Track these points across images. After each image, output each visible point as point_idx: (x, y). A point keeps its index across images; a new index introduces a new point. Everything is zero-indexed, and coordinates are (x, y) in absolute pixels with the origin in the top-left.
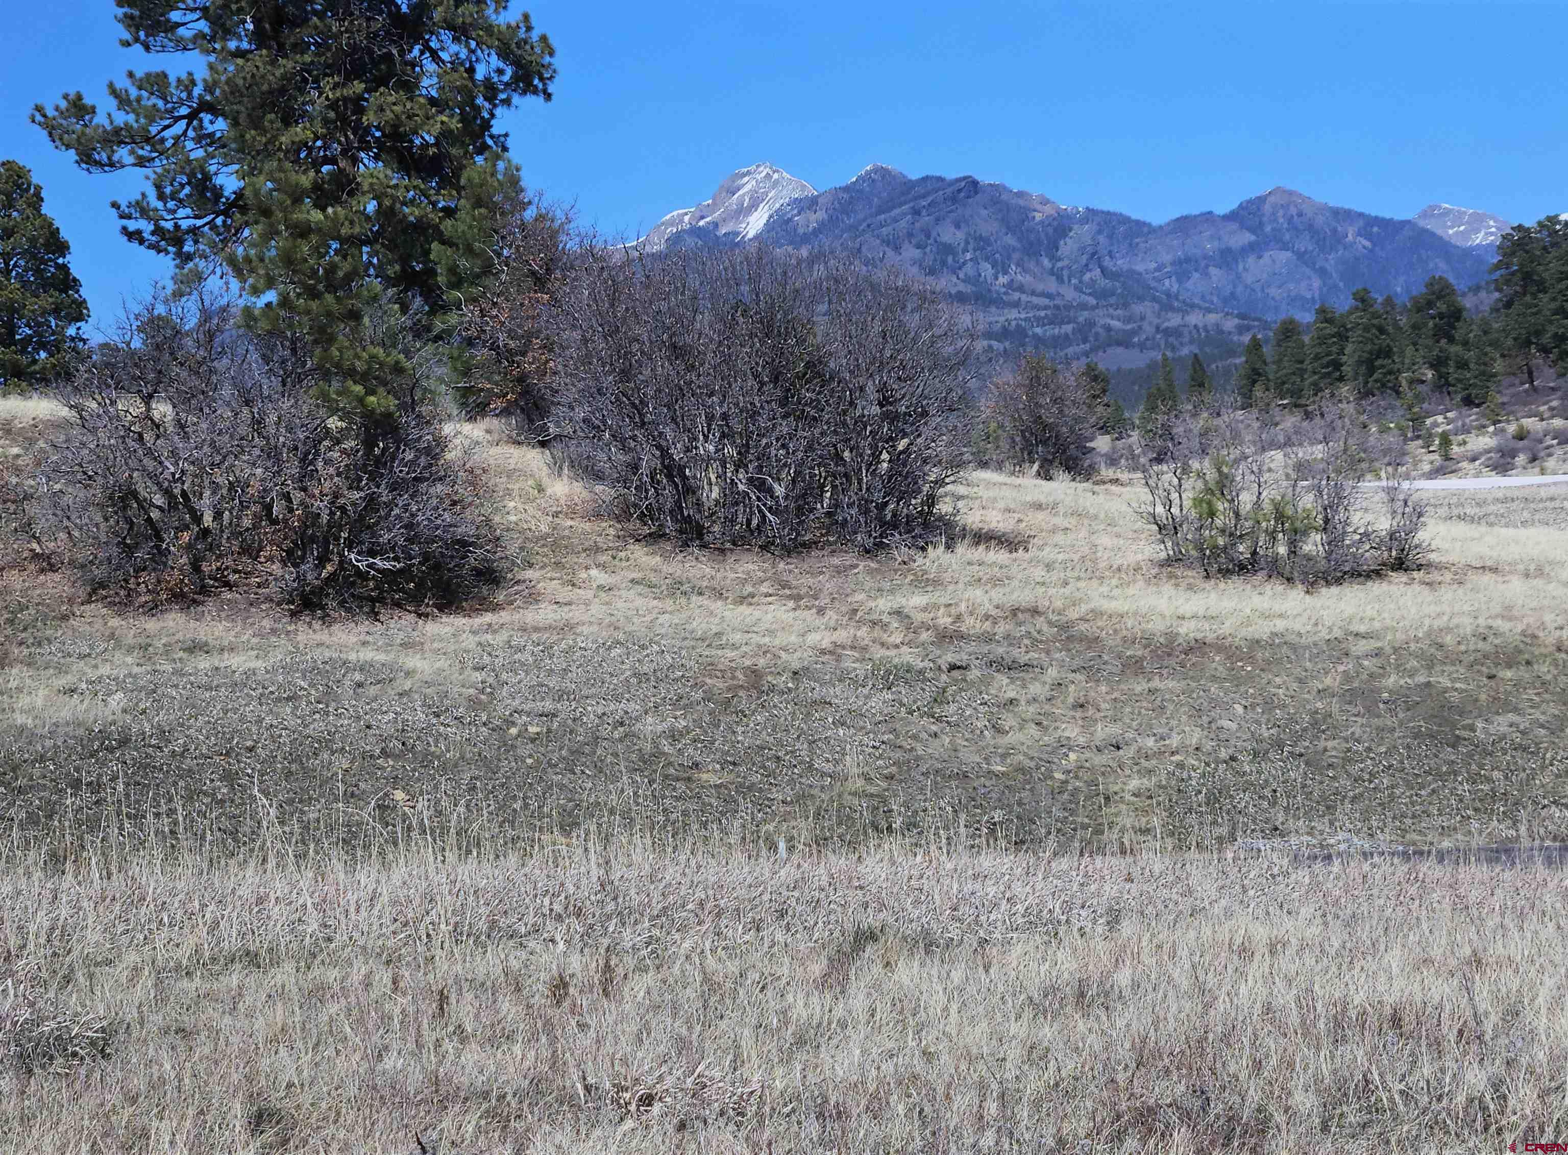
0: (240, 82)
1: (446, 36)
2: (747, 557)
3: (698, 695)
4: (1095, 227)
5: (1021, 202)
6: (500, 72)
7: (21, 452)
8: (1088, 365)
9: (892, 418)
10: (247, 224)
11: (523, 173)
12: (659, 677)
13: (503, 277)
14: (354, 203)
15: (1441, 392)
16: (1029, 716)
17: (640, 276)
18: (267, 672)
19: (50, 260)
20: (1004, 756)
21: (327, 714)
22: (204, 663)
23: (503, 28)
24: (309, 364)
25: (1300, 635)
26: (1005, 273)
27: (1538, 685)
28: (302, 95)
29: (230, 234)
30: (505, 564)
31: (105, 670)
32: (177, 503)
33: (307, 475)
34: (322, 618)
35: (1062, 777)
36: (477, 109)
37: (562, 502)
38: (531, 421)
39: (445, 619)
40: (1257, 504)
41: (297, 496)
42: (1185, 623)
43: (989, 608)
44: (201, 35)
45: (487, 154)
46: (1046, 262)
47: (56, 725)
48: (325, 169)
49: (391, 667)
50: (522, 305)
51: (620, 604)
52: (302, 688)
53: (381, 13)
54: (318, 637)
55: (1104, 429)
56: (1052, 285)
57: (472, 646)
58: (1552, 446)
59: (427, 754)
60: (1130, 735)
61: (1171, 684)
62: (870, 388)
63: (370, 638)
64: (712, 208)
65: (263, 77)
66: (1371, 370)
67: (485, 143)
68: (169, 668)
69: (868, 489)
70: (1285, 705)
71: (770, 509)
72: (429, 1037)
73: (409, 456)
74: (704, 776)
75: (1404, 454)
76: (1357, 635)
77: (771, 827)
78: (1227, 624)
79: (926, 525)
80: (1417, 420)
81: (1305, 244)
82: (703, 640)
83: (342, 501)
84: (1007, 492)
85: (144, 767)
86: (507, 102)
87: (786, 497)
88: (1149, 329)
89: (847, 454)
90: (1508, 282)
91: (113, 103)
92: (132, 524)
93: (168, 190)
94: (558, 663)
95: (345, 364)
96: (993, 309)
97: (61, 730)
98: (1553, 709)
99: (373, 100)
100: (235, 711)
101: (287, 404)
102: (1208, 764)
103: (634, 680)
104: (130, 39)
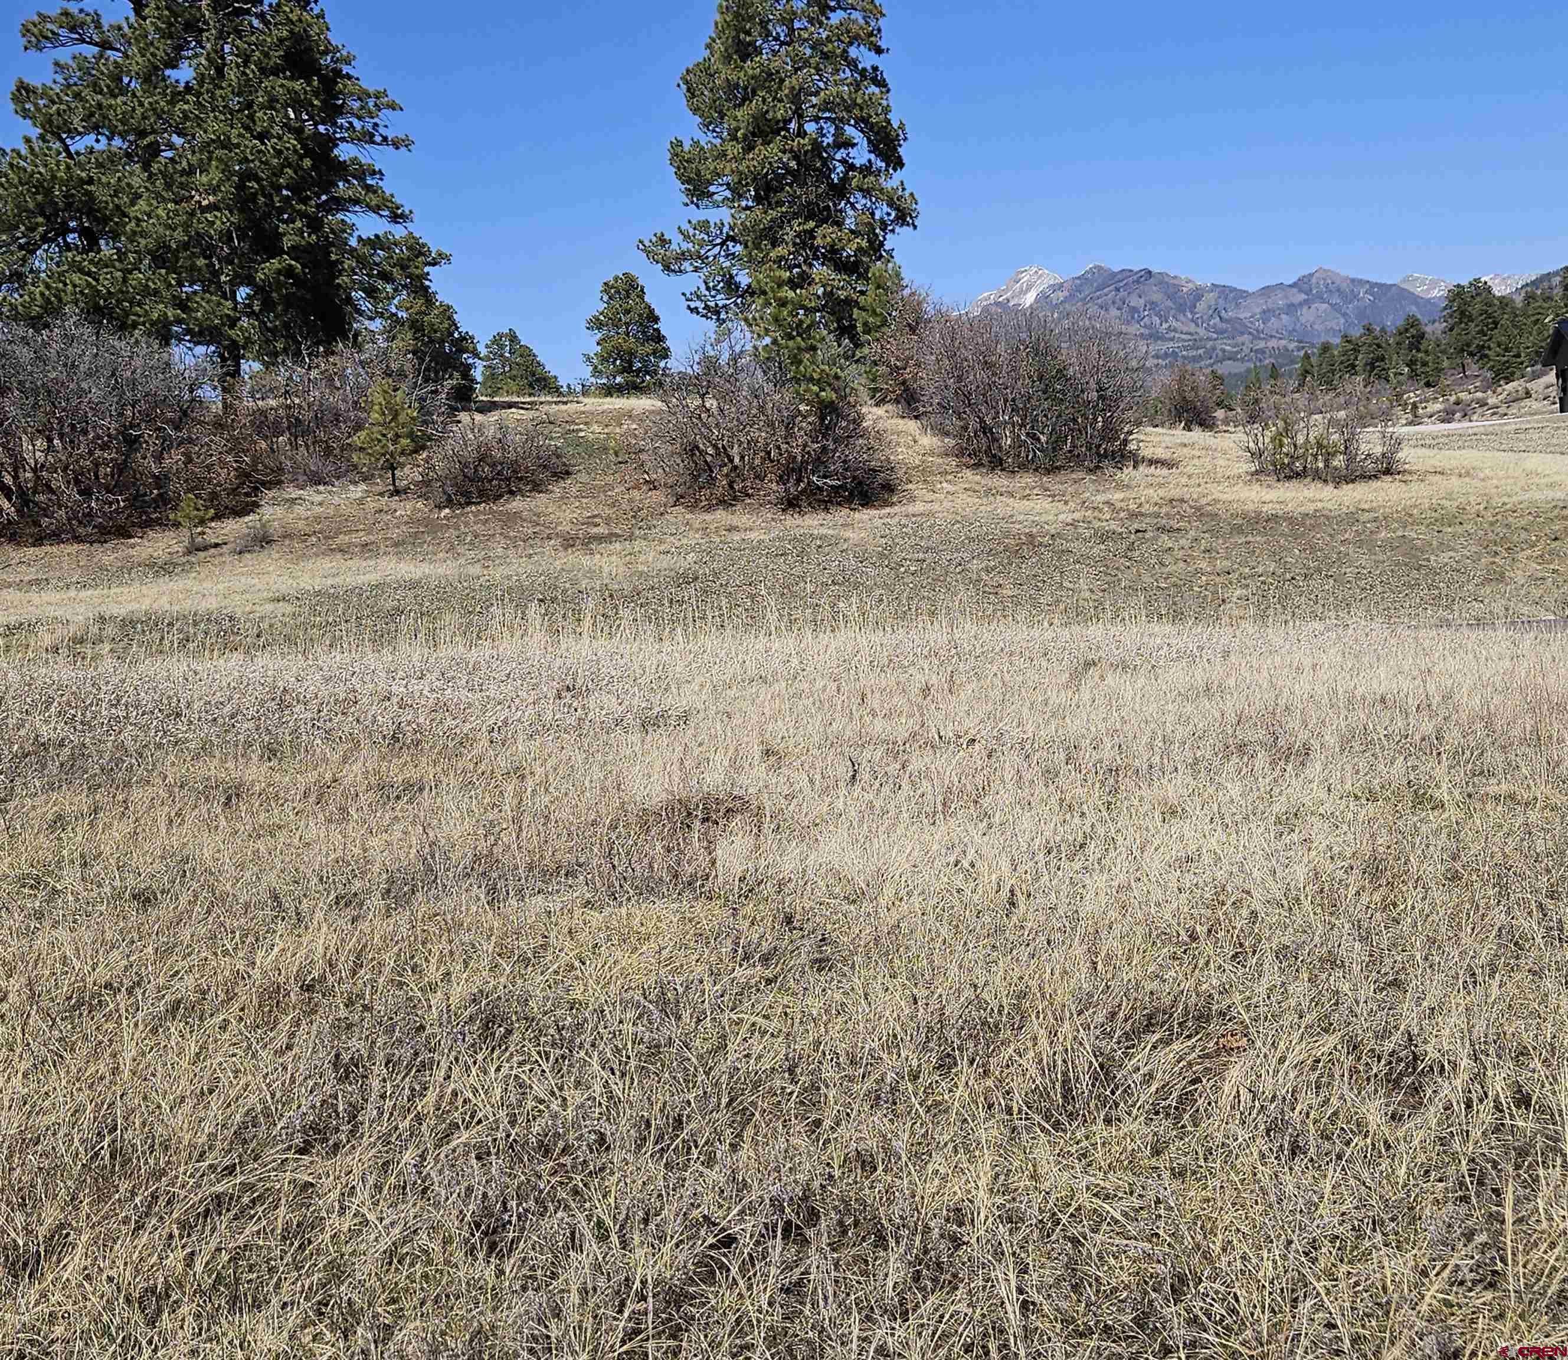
0: (748, 224)
1: (859, 195)
2: (1026, 475)
3: (1001, 548)
4: (1217, 295)
5: (1176, 282)
6: (889, 214)
7: (637, 427)
8: (1212, 371)
9: (1104, 398)
10: (754, 301)
11: (902, 271)
12: (979, 539)
13: (893, 327)
14: (811, 288)
15: (1413, 380)
16: (1179, 557)
17: (967, 326)
18: (770, 541)
19: (650, 326)
20: (1166, 579)
21: (803, 562)
22: (737, 537)
23: (890, 190)
24: (789, 375)
25: (1331, 511)
26: (1167, 322)
27: (1466, 535)
28: (782, 230)
29: (745, 308)
30: (897, 482)
31: (685, 541)
32: (720, 452)
33: (789, 435)
34: (799, 512)
35: (1198, 590)
36: (877, 235)
37: (927, 448)
38: (909, 405)
39: (865, 511)
40: (1307, 440)
41: (784, 446)
42: (1266, 505)
43: (1156, 499)
44: (726, 199)
45: (883, 260)
46: (1190, 316)
47: (659, 570)
48: (795, 270)
49: (836, 537)
50: (903, 342)
51: (959, 501)
52: (789, 549)
53: (823, 183)
54: (798, 522)
55: (1221, 406)
56: (1192, 328)
57: (880, 525)
58: (1475, 408)
59: (856, 583)
60: (1235, 567)
61: (1258, 539)
62: (1092, 382)
63: (825, 522)
64: (1006, 291)
65: (760, 221)
66: (1373, 368)
67: (881, 254)
68: (718, 540)
69: (1091, 437)
70: (1322, 550)
71: (1038, 449)
72: (856, 715)
73: (844, 424)
74: (1005, 592)
75: (1391, 414)
76: (1363, 510)
78: (1290, 506)
79: (1122, 456)
80: (1399, 396)
81: (1335, 299)
82: (1003, 519)
83: (808, 449)
84: (1167, 439)
86: (893, 231)
87: (1047, 443)
88: (1246, 350)
89: (1080, 420)
90: (1451, 316)
91: (681, 237)
92: (696, 464)
93: (711, 284)
94: (926, 533)
95: (808, 375)
96: (1159, 342)
97: (663, 573)
98: (1474, 549)
99: (820, 231)
100: (754, 561)
101: (777, 397)
102: (1279, 582)
103: (966, 541)
104: (688, 202)
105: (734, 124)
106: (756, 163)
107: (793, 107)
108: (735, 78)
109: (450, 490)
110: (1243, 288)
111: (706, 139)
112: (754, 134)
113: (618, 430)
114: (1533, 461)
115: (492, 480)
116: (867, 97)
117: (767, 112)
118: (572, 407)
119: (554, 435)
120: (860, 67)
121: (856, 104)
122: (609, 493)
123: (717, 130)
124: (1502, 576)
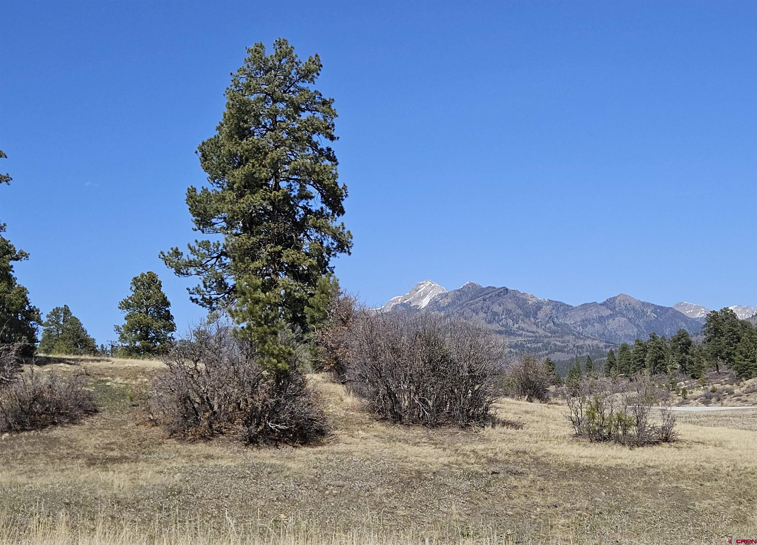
0: (237, 245)
1: (313, 230)
2: (417, 428)
3: (397, 480)
4: (552, 307)
5: (524, 297)
6: (332, 244)
7: (148, 380)
8: (547, 359)
9: (473, 377)
10: (236, 297)
11: (339, 282)
12: (382, 473)
13: (331, 320)
14: (276, 291)
15: (683, 373)
16: (522, 493)
17: (381, 321)
18: (235, 467)
19: (163, 308)
20: (512, 508)
21: (257, 484)
22: (211, 463)
23: (334, 228)
24: (257, 350)
25: (627, 465)
26: (517, 323)
27: (720, 488)
28: (259, 250)
29: (230, 301)
30: (327, 428)
31: (174, 464)
32: (205, 401)
33: (254, 392)
34: (257, 447)
35: (535, 517)
36: (323, 257)
37: (350, 405)
38: (339, 374)
39: (303, 448)
40: (611, 414)
41: (250, 400)
42: (583, 459)
43: (507, 450)
44: (223, 228)
45: (327, 274)
46: (532, 319)
47: (154, 485)
48: (266, 278)
49: (282, 466)
50: (337, 331)
51: (370, 444)
52: (248, 473)
53: (289, 221)
54: (256, 454)
55: (553, 383)
56: (534, 329)
57: (313, 459)
58: (726, 395)
59: (294, 500)
60: (561, 502)
61: (577, 483)
62: (465, 366)
63: (275, 455)
64: (409, 297)
65: (245, 243)
66: (656, 363)
67: (326, 270)
68: (198, 465)
69: (463, 404)
70: (621, 493)
71: (427, 410)
73: (293, 386)
74: (398, 512)
75: (668, 396)
76: (649, 466)
77: (423, 532)
78: (599, 460)
79: (485, 418)
80: (674, 383)
81: (631, 315)
82: (400, 459)
83: (266, 403)
84: (515, 407)
85: (187, 502)
86: (335, 255)
87: (433, 406)
88: (571, 346)
89: (456, 390)
90: (709, 332)
91: (190, 251)
92: (187, 409)
93: (208, 284)
94: (346, 466)
95: (270, 351)
96: (512, 337)
97: (156, 487)
98: (726, 499)
99: (285, 253)
100: (222, 482)
101: (248, 365)
102: (591, 515)
103: (373, 474)
104: (197, 228)
105: (232, 180)
106: (245, 206)
107: (273, 171)
108: (235, 150)
109: (10, 420)
110: (570, 304)
111: (213, 188)
112: (245, 187)
113: (134, 382)
115: (41, 414)
116: (322, 168)
117: (255, 173)
118: (103, 364)
119: (89, 384)
120: (319, 148)
121: (315, 172)
122: (124, 427)
123: (220, 182)
124: (745, 518)
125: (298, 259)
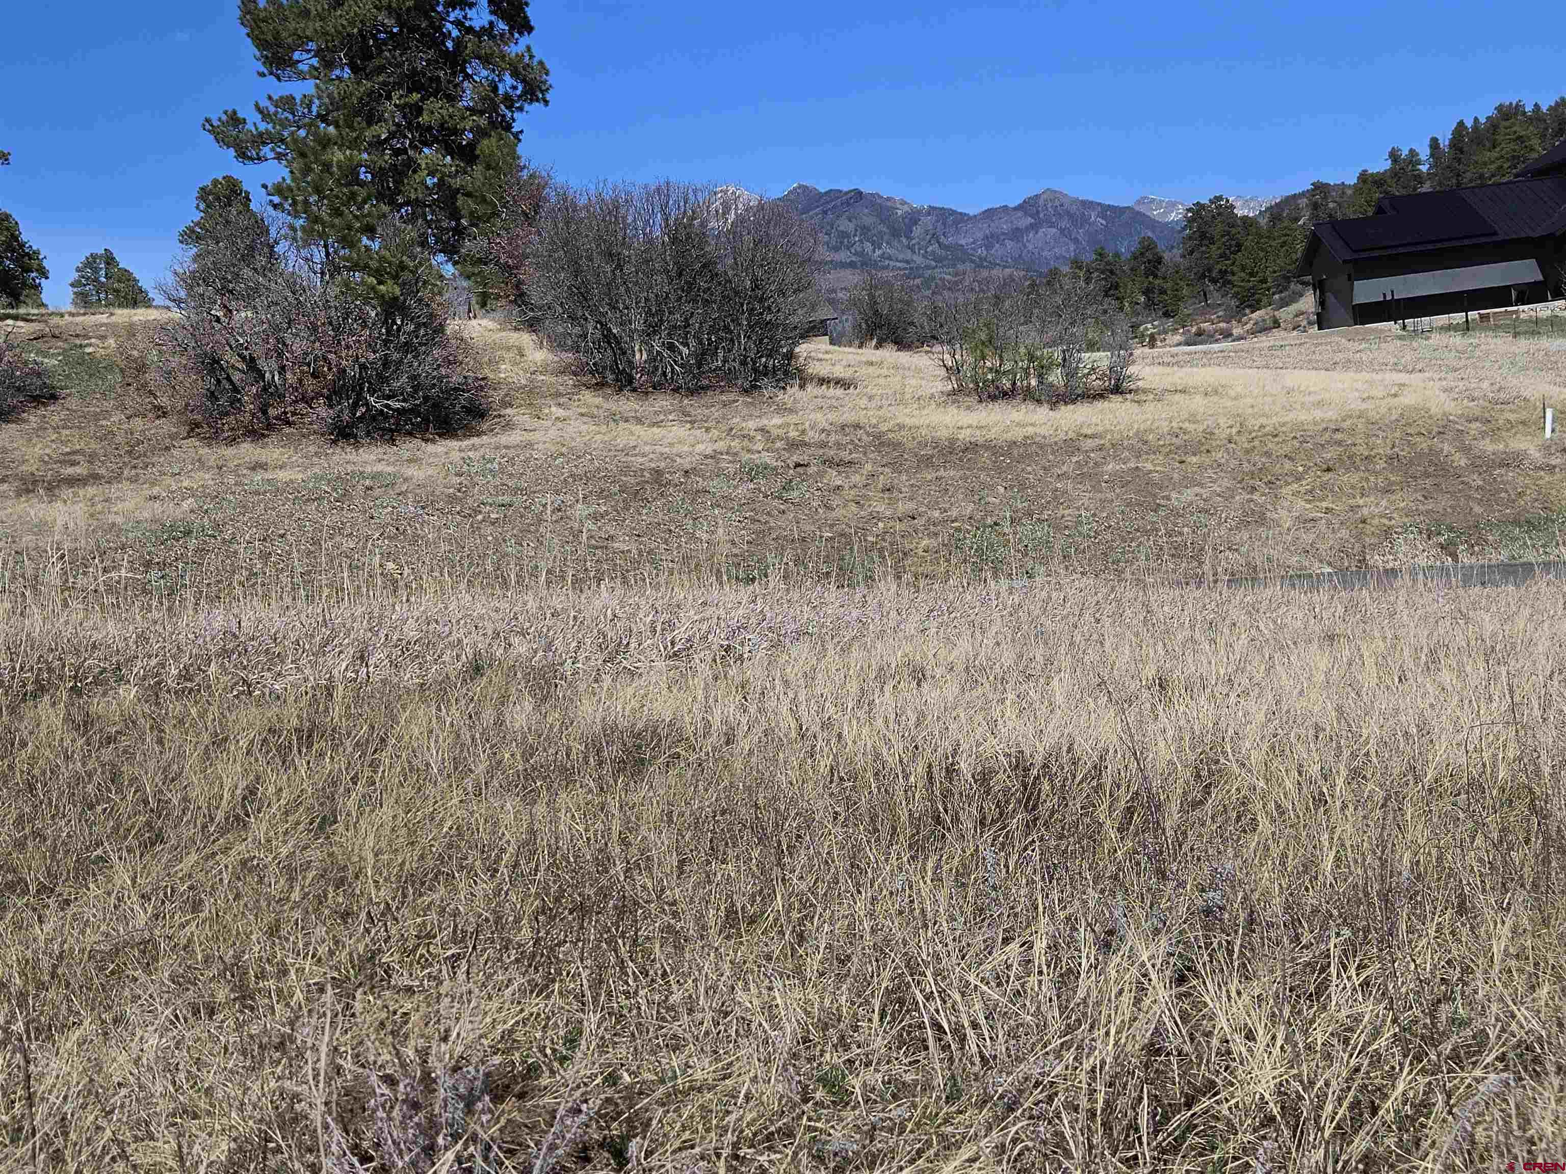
1: (475, 62)
2: (662, 397)
3: (615, 489)
4: (935, 218)
5: (889, 204)
6: (514, 88)
12: (587, 478)
13: (504, 216)
14: (416, 177)
15: (1150, 309)
16: (850, 497)
18: (303, 482)
20: (831, 526)
21: (342, 509)
22: (258, 477)
23: (514, 57)
25: (1044, 437)
26: (880, 248)
27: (1215, 466)
28: (379, 104)
30: (491, 406)
31: (185, 483)
33: (338, 342)
34: (353, 444)
35: (873, 540)
36: (501, 115)
37: (539, 365)
39: (442, 442)
42: (963, 431)
43: (825, 425)
44: (313, 68)
46: (905, 241)
47: (140, 522)
49: (395, 475)
50: (518, 235)
51: (569, 429)
52: (326, 492)
53: (432, 48)
54: (347, 457)
56: (908, 255)
57: (457, 460)
59: (416, 535)
60: (922, 509)
61: (952, 473)
63: (384, 457)
65: (351, 93)
68: (233, 482)
69: (745, 348)
70: (1034, 487)
71: (679, 365)
73: (412, 327)
74: (616, 545)
76: (1086, 436)
78: (993, 431)
79: (786, 373)
80: (1135, 327)
81: (1064, 224)
82: (623, 451)
83: (363, 360)
84: (849, 357)
86: (521, 109)
87: (689, 356)
90: (1190, 239)
91: (258, 116)
92: (219, 382)
94: (517, 469)
96: (873, 271)
98: (1226, 483)
99: (426, 106)
100: (274, 509)
102: (978, 529)
103: (570, 480)
104: (266, 72)
106: (345, 23)
110: (964, 212)
114: (1296, 378)
122: (104, 423)
124: (1263, 517)
125: (450, 117)
